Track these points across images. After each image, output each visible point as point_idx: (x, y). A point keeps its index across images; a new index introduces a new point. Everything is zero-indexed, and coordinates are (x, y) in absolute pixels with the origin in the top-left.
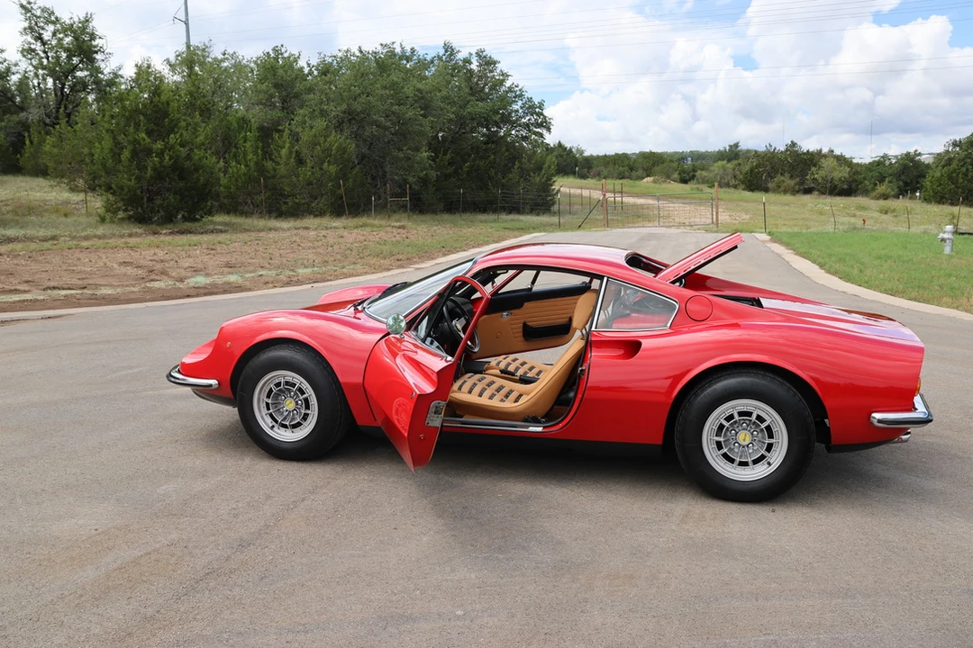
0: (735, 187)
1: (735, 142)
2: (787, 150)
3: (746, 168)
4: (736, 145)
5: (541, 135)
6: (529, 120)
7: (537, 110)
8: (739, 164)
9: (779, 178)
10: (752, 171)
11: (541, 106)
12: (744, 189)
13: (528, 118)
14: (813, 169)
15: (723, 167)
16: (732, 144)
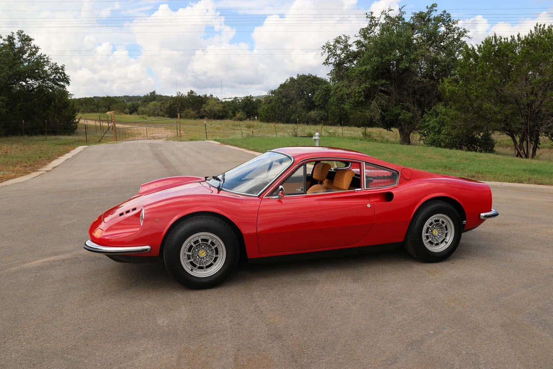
0: (163, 116)
1: (153, 91)
2: (189, 95)
3: (168, 105)
4: (154, 92)
5: (63, 87)
6: (54, 77)
7: (60, 71)
8: (163, 103)
9: (187, 110)
10: (170, 106)
11: (63, 68)
12: (168, 117)
13: (54, 75)
14: (204, 105)
15: (155, 105)
16: (151, 92)
